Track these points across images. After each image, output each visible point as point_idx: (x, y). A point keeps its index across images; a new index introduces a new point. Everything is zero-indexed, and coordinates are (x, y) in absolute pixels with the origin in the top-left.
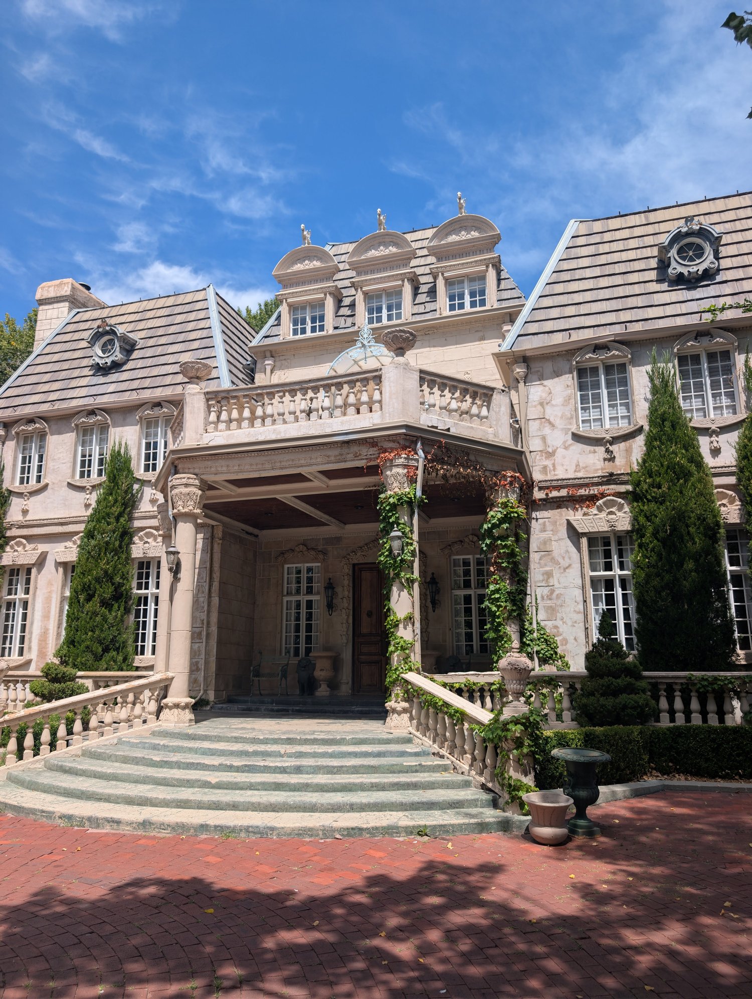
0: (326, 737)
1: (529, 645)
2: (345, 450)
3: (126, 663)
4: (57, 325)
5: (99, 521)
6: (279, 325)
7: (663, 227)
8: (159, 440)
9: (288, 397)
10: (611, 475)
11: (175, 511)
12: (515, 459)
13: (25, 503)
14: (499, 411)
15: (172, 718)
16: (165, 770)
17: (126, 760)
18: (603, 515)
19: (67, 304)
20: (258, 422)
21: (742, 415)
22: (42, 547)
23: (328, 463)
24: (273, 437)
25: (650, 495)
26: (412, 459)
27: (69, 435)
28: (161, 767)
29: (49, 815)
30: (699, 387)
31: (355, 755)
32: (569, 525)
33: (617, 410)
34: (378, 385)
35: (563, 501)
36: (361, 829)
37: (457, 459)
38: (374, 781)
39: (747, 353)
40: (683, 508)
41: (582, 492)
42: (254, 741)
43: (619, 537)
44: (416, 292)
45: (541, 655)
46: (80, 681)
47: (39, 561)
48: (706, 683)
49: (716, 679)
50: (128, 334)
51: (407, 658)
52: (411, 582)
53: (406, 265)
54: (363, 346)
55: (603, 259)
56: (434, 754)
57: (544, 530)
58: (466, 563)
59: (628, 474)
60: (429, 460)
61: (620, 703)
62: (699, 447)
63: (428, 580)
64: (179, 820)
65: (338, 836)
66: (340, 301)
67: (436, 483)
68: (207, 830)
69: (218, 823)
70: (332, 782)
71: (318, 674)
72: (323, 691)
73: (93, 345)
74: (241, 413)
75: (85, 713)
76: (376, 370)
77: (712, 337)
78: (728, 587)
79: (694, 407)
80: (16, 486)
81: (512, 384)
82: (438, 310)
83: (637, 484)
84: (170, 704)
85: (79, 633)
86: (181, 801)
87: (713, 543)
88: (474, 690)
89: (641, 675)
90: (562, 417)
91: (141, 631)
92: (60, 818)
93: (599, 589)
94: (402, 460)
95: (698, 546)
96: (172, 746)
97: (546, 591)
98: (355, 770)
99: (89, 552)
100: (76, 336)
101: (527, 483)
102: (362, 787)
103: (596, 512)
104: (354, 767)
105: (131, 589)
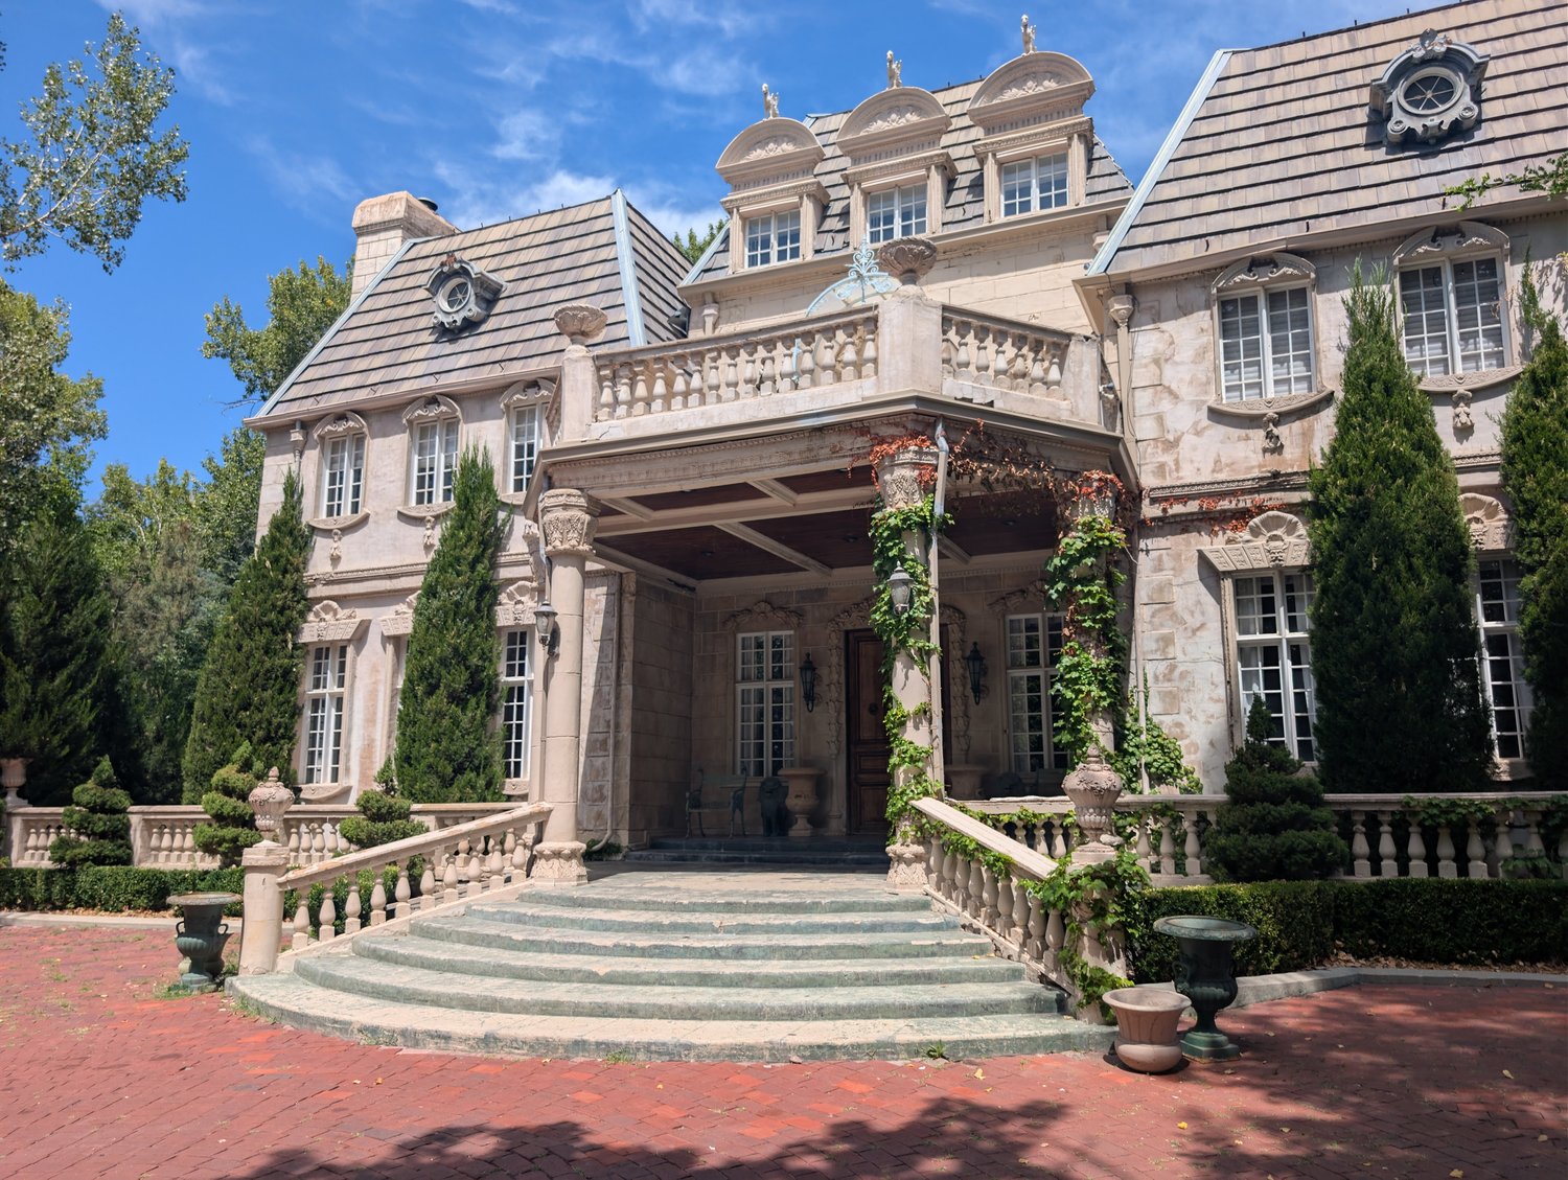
0: (788, 900)
1: (1133, 754)
2: (816, 442)
3: (491, 791)
4: (383, 266)
5: (443, 570)
6: (726, 250)
7: (1381, 54)
8: (535, 441)
9: (725, 358)
10: (1276, 475)
11: (550, 548)
12: (1106, 450)
13: (335, 545)
14: (1080, 371)
15: (550, 873)
16: (530, 954)
17: (473, 939)
18: (1261, 541)
19: (399, 232)
20: (677, 402)
21: (1515, 367)
22: (362, 614)
23: (789, 465)
24: (702, 425)
25: (1344, 506)
26: (927, 454)
27: (398, 437)
28: (525, 950)
29: (344, 1026)
30: (1438, 323)
31: (835, 928)
32: (1203, 559)
33: (1288, 367)
34: (873, 332)
35: (1193, 521)
36: (832, 1048)
37: (1005, 453)
38: (859, 969)
39: (1527, 261)
40: (1402, 526)
41: (1225, 504)
42: (675, 907)
43: (1289, 578)
44: (950, 186)
45: (1153, 770)
46: (416, 819)
47: (358, 636)
48: (1435, 811)
49: (1454, 804)
50: (489, 275)
51: (920, 775)
52: (925, 654)
53: (933, 143)
54: (860, 276)
55: (1270, 114)
56: (964, 927)
57: (1159, 568)
58: (1032, 627)
59: (1304, 473)
60: (956, 455)
61: (1284, 843)
62: (1433, 424)
63: (968, 653)
64: (540, 1034)
65: (795, 1059)
66: (826, 208)
67: (974, 494)
68: (584, 1050)
69: (601, 1037)
70: (792, 971)
71: (793, 802)
72: (800, 829)
73: (434, 295)
74: (650, 387)
75: (415, 867)
76: (869, 309)
77: (1463, 236)
78: (1480, 655)
79: (1427, 358)
80: (322, 519)
81: (1107, 330)
82: (986, 215)
83: (1321, 489)
84: (547, 852)
85: (417, 745)
86: (547, 1003)
87: (1455, 582)
88: (1034, 826)
89: (1322, 799)
90: (1191, 382)
91: (514, 741)
92: (360, 1031)
93: (1253, 662)
94: (911, 455)
95: (1427, 590)
96: (545, 917)
97: (1162, 667)
98: (832, 952)
99: (430, 620)
100: (411, 281)
101: (1129, 492)
102: (840, 981)
103: (1248, 537)
104: (830, 948)
105: (497, 675)
